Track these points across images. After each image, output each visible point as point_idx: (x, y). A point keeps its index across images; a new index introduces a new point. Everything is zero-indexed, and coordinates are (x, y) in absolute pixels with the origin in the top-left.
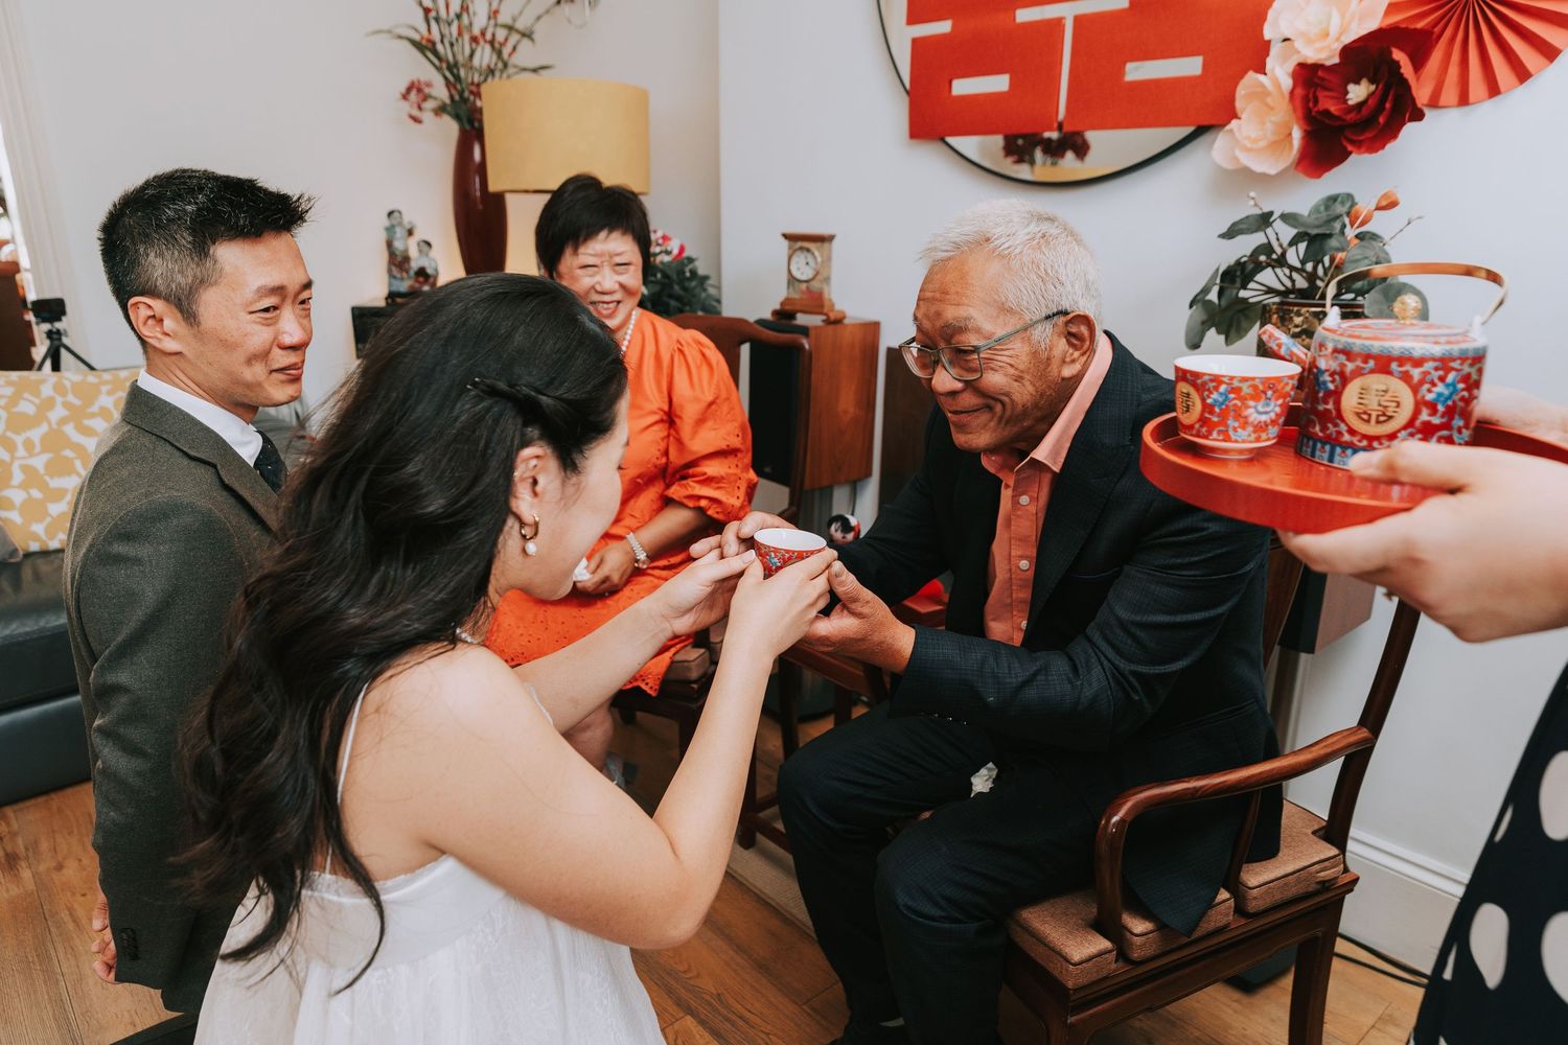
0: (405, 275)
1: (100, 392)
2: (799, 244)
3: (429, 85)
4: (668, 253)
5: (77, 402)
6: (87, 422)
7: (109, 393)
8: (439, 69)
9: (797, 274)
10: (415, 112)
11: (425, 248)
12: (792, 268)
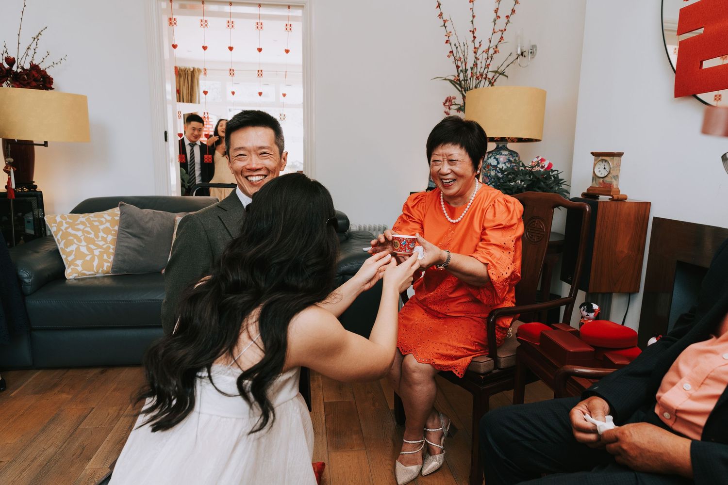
2: (601, 158)
3: (455, 99)
8: (460, 91)
9: (598, 174)
10: (447, 110)
12: (595, 170)
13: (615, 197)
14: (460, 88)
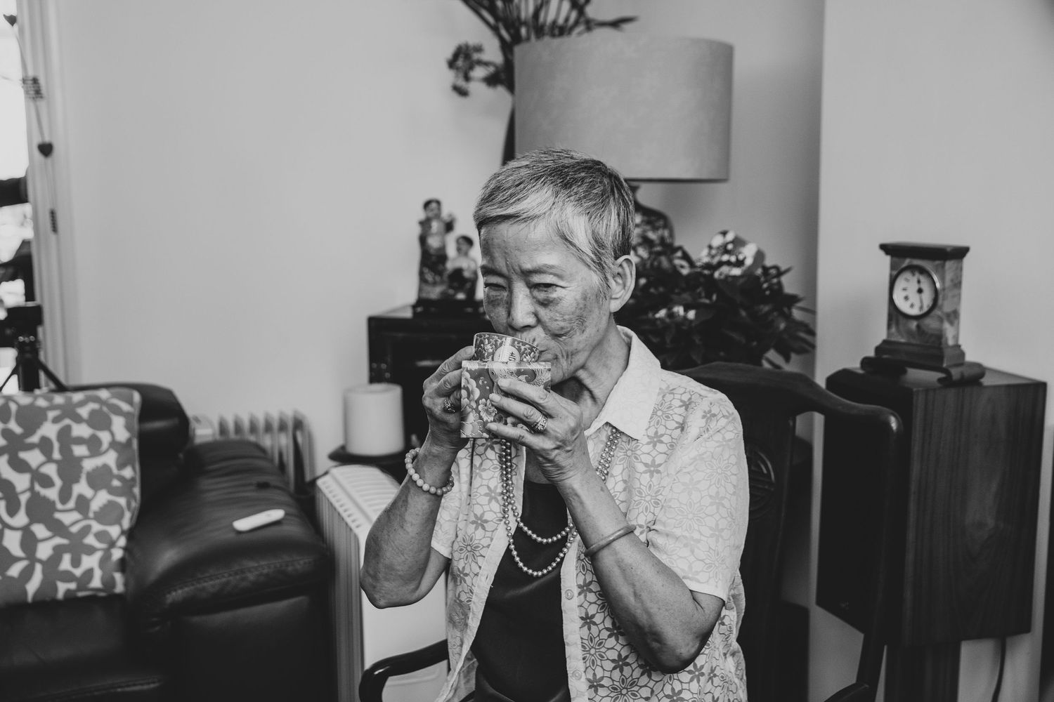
0: (438, 278)
1: (45, 419)
2: (907, 262)
3: (479, 49)
4: (739, 263)
5: (18, 430)
6: (23, 455)
7: (56, 420)
8: (495, 29)
9: (904, 306)
10: (461, 83)
11: (464, 247)
12: (895, 297)
13: (956, 373)
14: (491, 19)
